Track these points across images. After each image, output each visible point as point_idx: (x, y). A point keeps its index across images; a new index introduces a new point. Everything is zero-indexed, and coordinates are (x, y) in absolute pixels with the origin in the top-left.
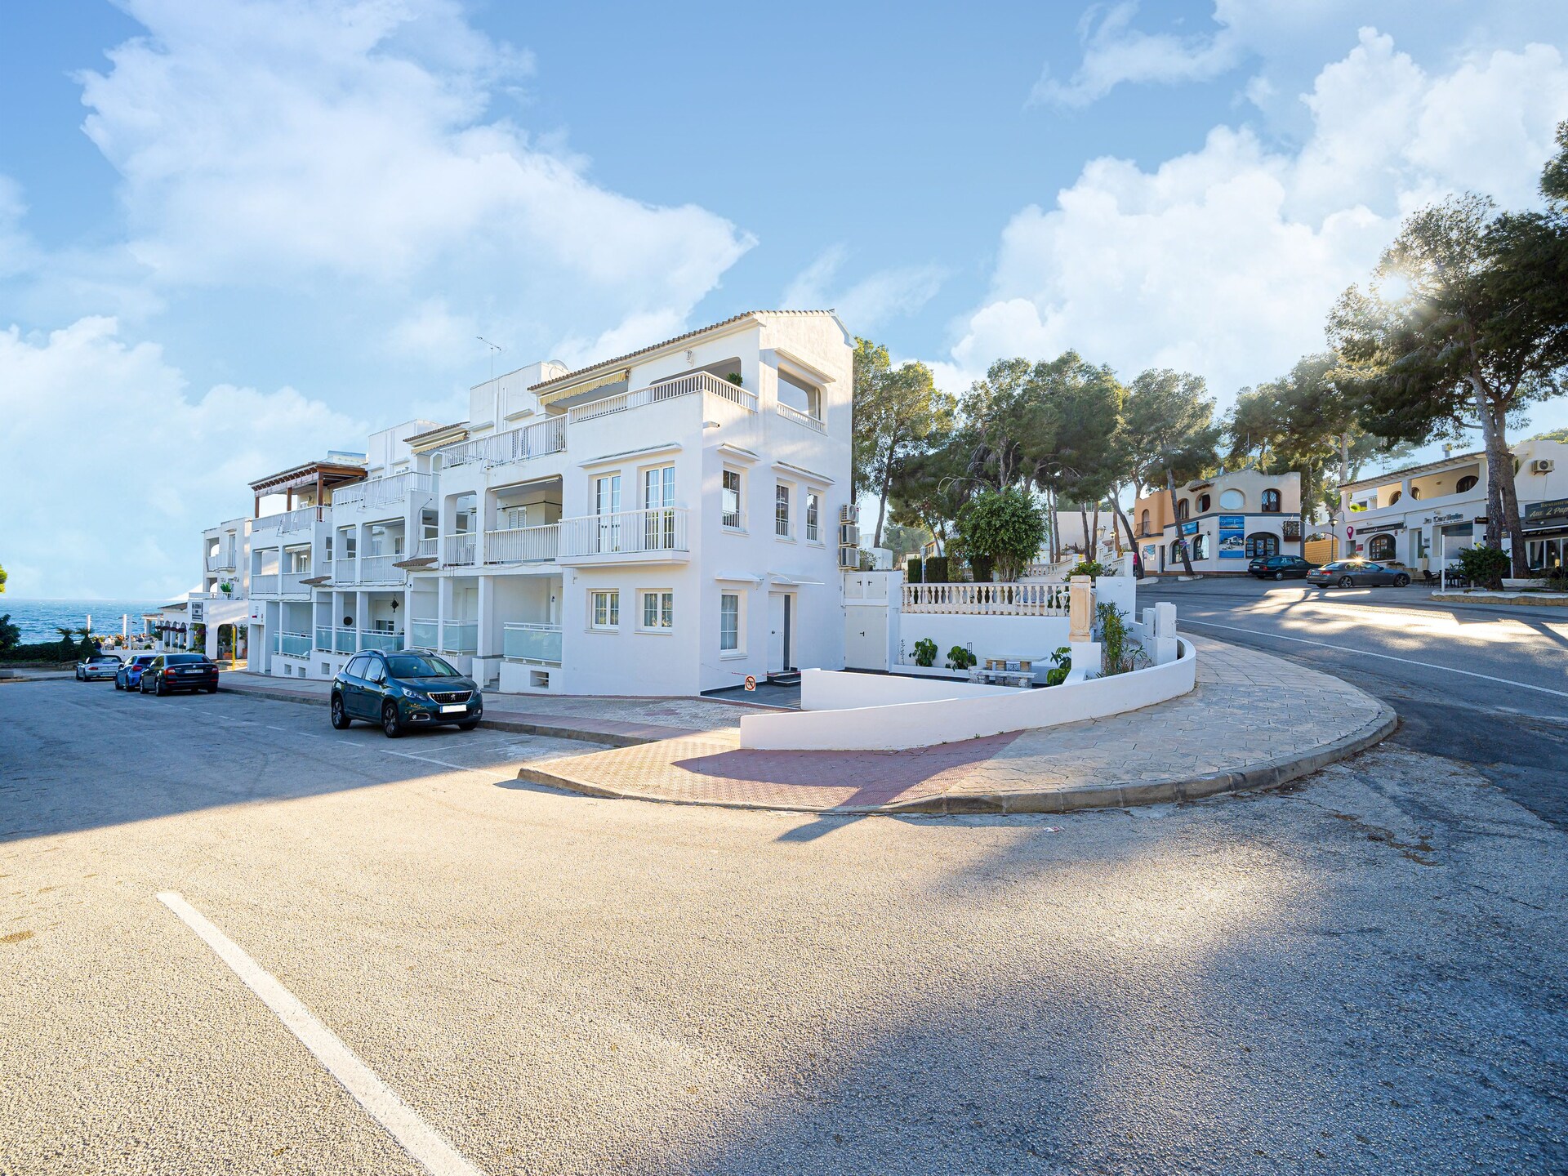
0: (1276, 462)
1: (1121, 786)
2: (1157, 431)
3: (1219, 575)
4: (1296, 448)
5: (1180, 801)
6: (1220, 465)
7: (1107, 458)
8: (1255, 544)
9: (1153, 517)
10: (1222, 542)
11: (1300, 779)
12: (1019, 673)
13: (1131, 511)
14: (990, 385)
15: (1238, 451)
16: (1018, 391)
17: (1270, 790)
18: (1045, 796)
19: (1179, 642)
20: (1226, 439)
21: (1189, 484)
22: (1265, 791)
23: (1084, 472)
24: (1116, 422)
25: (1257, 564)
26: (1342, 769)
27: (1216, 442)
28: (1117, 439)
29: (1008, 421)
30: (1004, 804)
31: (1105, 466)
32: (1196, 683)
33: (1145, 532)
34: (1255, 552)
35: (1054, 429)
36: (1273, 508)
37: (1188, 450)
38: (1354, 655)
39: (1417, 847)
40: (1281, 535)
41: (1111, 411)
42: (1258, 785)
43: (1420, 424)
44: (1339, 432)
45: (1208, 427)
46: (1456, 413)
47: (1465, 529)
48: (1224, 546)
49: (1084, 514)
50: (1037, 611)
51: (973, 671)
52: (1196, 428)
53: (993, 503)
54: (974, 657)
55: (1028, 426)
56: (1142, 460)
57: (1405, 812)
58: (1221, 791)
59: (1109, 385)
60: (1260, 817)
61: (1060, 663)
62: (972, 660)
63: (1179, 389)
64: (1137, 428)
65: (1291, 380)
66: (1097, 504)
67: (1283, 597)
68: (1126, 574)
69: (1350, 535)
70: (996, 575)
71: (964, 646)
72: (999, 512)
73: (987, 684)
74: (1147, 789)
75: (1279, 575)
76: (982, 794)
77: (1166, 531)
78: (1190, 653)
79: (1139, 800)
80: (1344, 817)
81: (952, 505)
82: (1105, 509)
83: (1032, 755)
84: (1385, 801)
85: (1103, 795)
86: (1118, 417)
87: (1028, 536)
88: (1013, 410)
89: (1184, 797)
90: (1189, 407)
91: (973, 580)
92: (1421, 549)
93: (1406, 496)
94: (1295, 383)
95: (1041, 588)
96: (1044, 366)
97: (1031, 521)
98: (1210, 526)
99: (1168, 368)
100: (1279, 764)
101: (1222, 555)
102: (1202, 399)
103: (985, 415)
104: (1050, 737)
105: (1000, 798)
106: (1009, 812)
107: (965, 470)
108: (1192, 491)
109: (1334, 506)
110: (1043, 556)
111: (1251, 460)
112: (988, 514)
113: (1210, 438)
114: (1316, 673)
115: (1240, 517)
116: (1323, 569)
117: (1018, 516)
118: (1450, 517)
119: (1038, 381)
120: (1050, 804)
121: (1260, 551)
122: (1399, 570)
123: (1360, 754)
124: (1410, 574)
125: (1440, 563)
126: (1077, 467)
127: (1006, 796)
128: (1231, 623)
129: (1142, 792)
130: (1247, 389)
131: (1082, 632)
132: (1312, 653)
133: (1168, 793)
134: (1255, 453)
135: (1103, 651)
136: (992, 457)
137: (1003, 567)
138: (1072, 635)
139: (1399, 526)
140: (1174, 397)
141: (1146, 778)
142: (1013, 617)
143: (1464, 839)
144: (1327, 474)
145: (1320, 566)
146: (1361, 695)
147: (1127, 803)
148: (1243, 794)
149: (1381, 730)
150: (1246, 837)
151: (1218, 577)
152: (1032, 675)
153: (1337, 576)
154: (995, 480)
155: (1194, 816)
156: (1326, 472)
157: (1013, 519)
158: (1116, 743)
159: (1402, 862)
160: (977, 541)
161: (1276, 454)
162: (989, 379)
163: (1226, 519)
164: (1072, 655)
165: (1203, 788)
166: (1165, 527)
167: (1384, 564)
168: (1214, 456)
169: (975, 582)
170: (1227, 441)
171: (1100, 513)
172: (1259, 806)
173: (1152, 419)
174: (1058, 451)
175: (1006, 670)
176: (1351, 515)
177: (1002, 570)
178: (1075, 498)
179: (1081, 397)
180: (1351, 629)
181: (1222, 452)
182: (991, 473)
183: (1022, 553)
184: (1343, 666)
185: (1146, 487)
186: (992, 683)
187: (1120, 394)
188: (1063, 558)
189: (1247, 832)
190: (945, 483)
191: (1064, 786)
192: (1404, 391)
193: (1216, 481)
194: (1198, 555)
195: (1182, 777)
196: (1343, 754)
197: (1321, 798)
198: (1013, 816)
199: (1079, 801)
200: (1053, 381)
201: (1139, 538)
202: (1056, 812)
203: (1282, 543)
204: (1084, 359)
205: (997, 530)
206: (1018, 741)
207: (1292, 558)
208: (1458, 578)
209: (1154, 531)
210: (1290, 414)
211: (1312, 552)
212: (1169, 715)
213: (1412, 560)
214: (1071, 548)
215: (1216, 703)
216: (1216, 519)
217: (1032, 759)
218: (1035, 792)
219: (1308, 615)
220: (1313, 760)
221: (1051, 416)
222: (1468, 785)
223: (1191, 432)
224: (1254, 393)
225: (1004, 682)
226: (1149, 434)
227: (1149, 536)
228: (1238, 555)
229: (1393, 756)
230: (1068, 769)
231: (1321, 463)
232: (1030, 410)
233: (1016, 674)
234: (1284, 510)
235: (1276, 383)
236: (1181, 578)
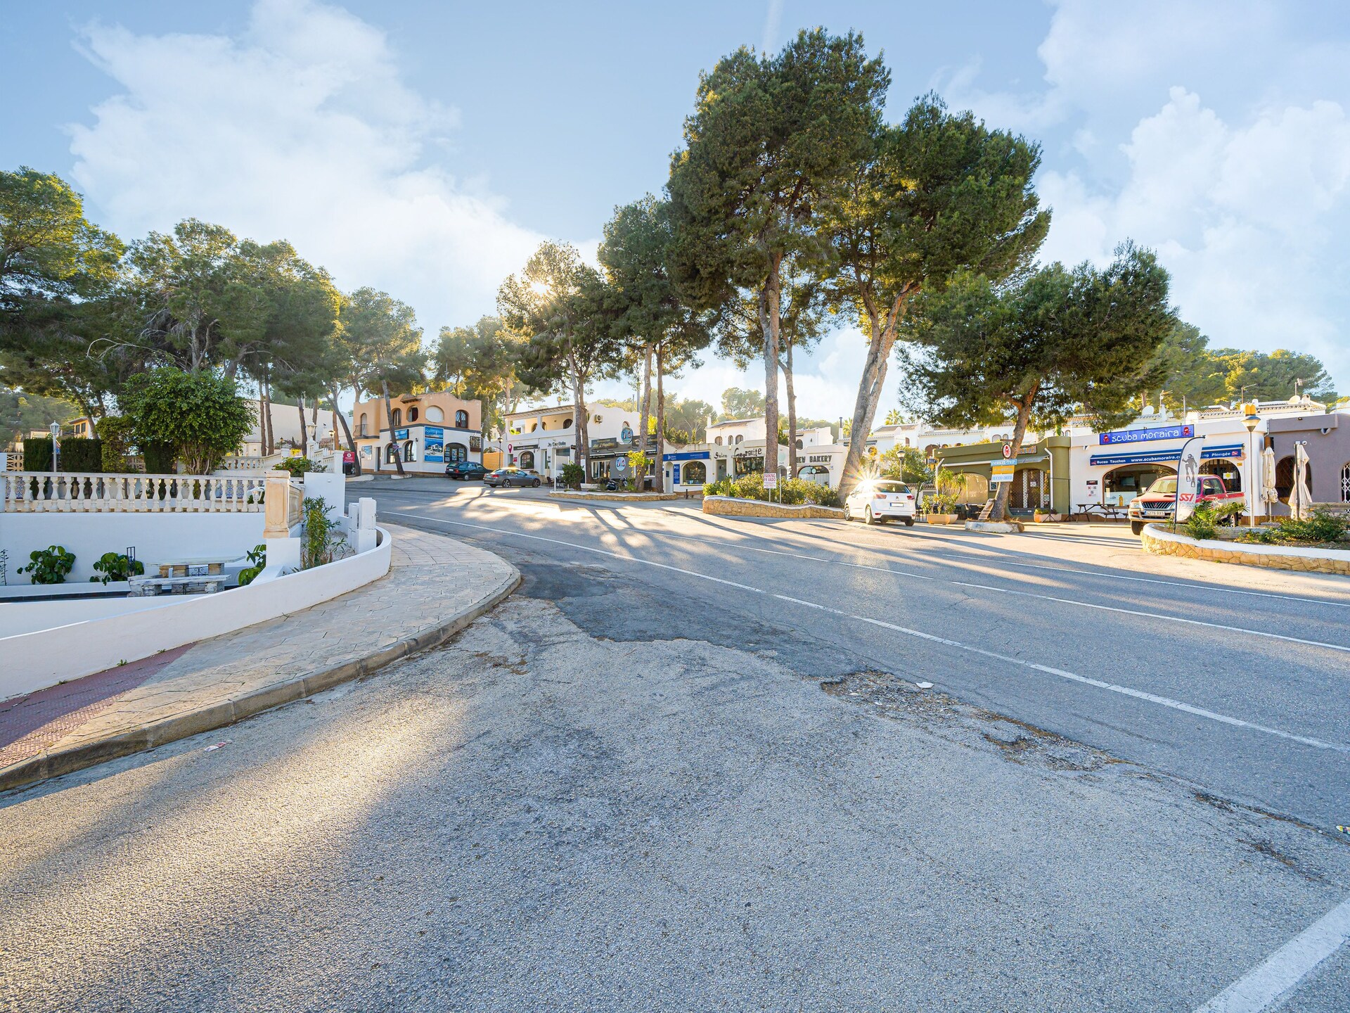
0: (467, 390)
1: (303, 677)
2: (374, 344)
3: (424, 475)
4: (479, 383)
5: (362, 676)
6: (427, 385)
7: (323, 359)
8: (451, 452)
9: (370, 421)
10: (427, 448)
11: (457, 633)
12: (207, 577)
13: (351, 414)
14: (179, 244)
15: (440, 377)
16: (217, 263)
17: (436, 647)
18: (211, 712)
19: (378, 531)
20: (431, 364)
21: (401, 396)
22: (432, 649)
23: (299, 367)
24: (334, 326)
25: (452, 467)
26: (485, 620)
27: (424, 366)
28: (336, 343)
29: (203, 292)
30: (150, 738)
31: (321, 366)
32: (391, 567)
33: (363, 433)
34: (451, 458)
35: (264, 316)
36: (463, 425)
37: (401, 367)
38: (505, 535)
39: (519, 664)
40: (468, 446)
41: (327, 314)
42: (428, 645)
43: (546, 381)
44: (505, 376)
45: (418, 351)
46: (563, 378)
47: (565, 452)
48: (428, 452)
49: (301, 410)
50: (234, 506)
51: (136, 581)
52: (408, 350)
53: (178, 381)
54: (141, 564)
55: (230, 305)
56: (362, 368)
57: (515, 642)
58: (398, 657)
59: (327, 289)
60: (423, 672)
61: (257, 562)
62: (138, 569)
63: (393, 312)
64: (356, 336)
65: (476, 331)
66: (317, 402)
67: (469, 492)
68: (335, 471)
69: (510, 450)
70: (181, 466)
71: (122, 552)
72: (186, 394)
73: (159, 594)
74: (331, 673)
75: (466, 477)
76: (115, 735)
77: (382, 434)
78: (387, 541)
79: (321, 686)
80: (481, 655)
81: (113, 374)
82: (324, 407)
83: (200, 670)
84: (506, 636)
85: (284, 691)
86: (337, 322)
87: (226, 424)
88: (211, 281)
89: (365, 671)
90: (402, 330)
91: (145, 470)
92: (547, 462)
93: (539, 427)
94: (479, 334)
95: (240, 482)
96: (253, 246)
97: (232, 409)
98: (418, 433)
99: (385, 291)
100: (443, 624)
101: (427, 459)
102: (412, 327)
103: (170, 277)
104: (230, 643)
105: (144, 732)
106: (157, 745)
107: (137, 335)
108: (404, 402)
109: (502, 429)
110: (250, 447)
111: (449, 385)
112: (170, 393)
113: (419, 361)
114: (480, 550)
115: (440, 428)
116: (493, 473)
117: (214, 402)
118: (561, 444)
119: (244, 260)
120: (216, 719)
121: (454, 458)
122: (535, 476)
123: (497, 606)
124: (541, 479)
125: (555, 473)
126: (291, 361)
127: (153, 727)
128: (430, 514)
129: (325, 678)
130: (447, 328)
131: (279, 528)
132: (480, 536)
133: (351, 671)
134: (452, 380)
135: (303, 546)
136: (179, 327)
137: (191, 457)
138: (267, 531)
139: (536, 447)
140: (388, 318)
141: (332, 663)
142: (201, 514)
143: (543, 651)
144: (499, 405)
145: (492, 471)
146: (503, 563)
147: (310, 692)
148: (415, 656)
149: (510, 587)
150: (411, 691)
151: (423, 477)
152: (223, 578)
153: (501, 479)
154: (182, 356)
155: (373, 686)
156: (498, 403)
157: (207, 404)
158: (307, 635)
159: (509, 677)
160: (153, 424)
161: (466, 383)
162: (177, 236)
163: (430, 429)
164: (267, 552)
165: (382, 659)
166: (381, 431)
167: (527, 472)
168: (423, 376)
169: (147, 473)
170: (433, 367)
171: (320, 411)
172: (424, 663)
173: (370, 332)
174: (269, 341)
175: (188, 576)
176: (511, 438)
177: (191, 460)
178: (289, 391)
179: (295, 291)
180: (506, 517)
181: (430, 375)
182: (177, 346)
183: (217, 442)
184: (498, 543)
185: (364, 392)
186: (168, 592)
187: (337, 301)
188: (276, 451)
189: (414, 687)
190: (101, 346)
191: (236, 694)
192: (537, 358)
193: (423, 397)
194: (409, 458)
195: (365, 654)
196: (486, 608)
197: (468, 645)
198: (162, 748)
199: (252, 706)
200: (264, 266)
201: (357, 438)
202: (226, 725)
203: (469, 453)
204: (301, 254)
205: (183, 414)
206: (186, 657)
207: (475, 464)
208: (562, 482)
209: (371, 434)
210: (475, 355)
211: (489, 461)
212: (362, 599)
213: (542, 471)
214: (288, 442)
215: (404, 583)
216: (422, 429)
217: (202, 673)
218: (196, 711)
219: (482, 506)
220: (466, 617)
221: (260, 301)
222: (549, 615)
223: (403, 352)
224: (452, 333)
225: (185, 589)
226: (367, 344)
227: (366, 437)
228: (438, 460)
229: (515, 604)
230: (245, 674)
231: (494, 396)
232: (234, 289)
233: (202, 579)
234: (471, 427)
235: (467, 330)
236: (394, 477)
